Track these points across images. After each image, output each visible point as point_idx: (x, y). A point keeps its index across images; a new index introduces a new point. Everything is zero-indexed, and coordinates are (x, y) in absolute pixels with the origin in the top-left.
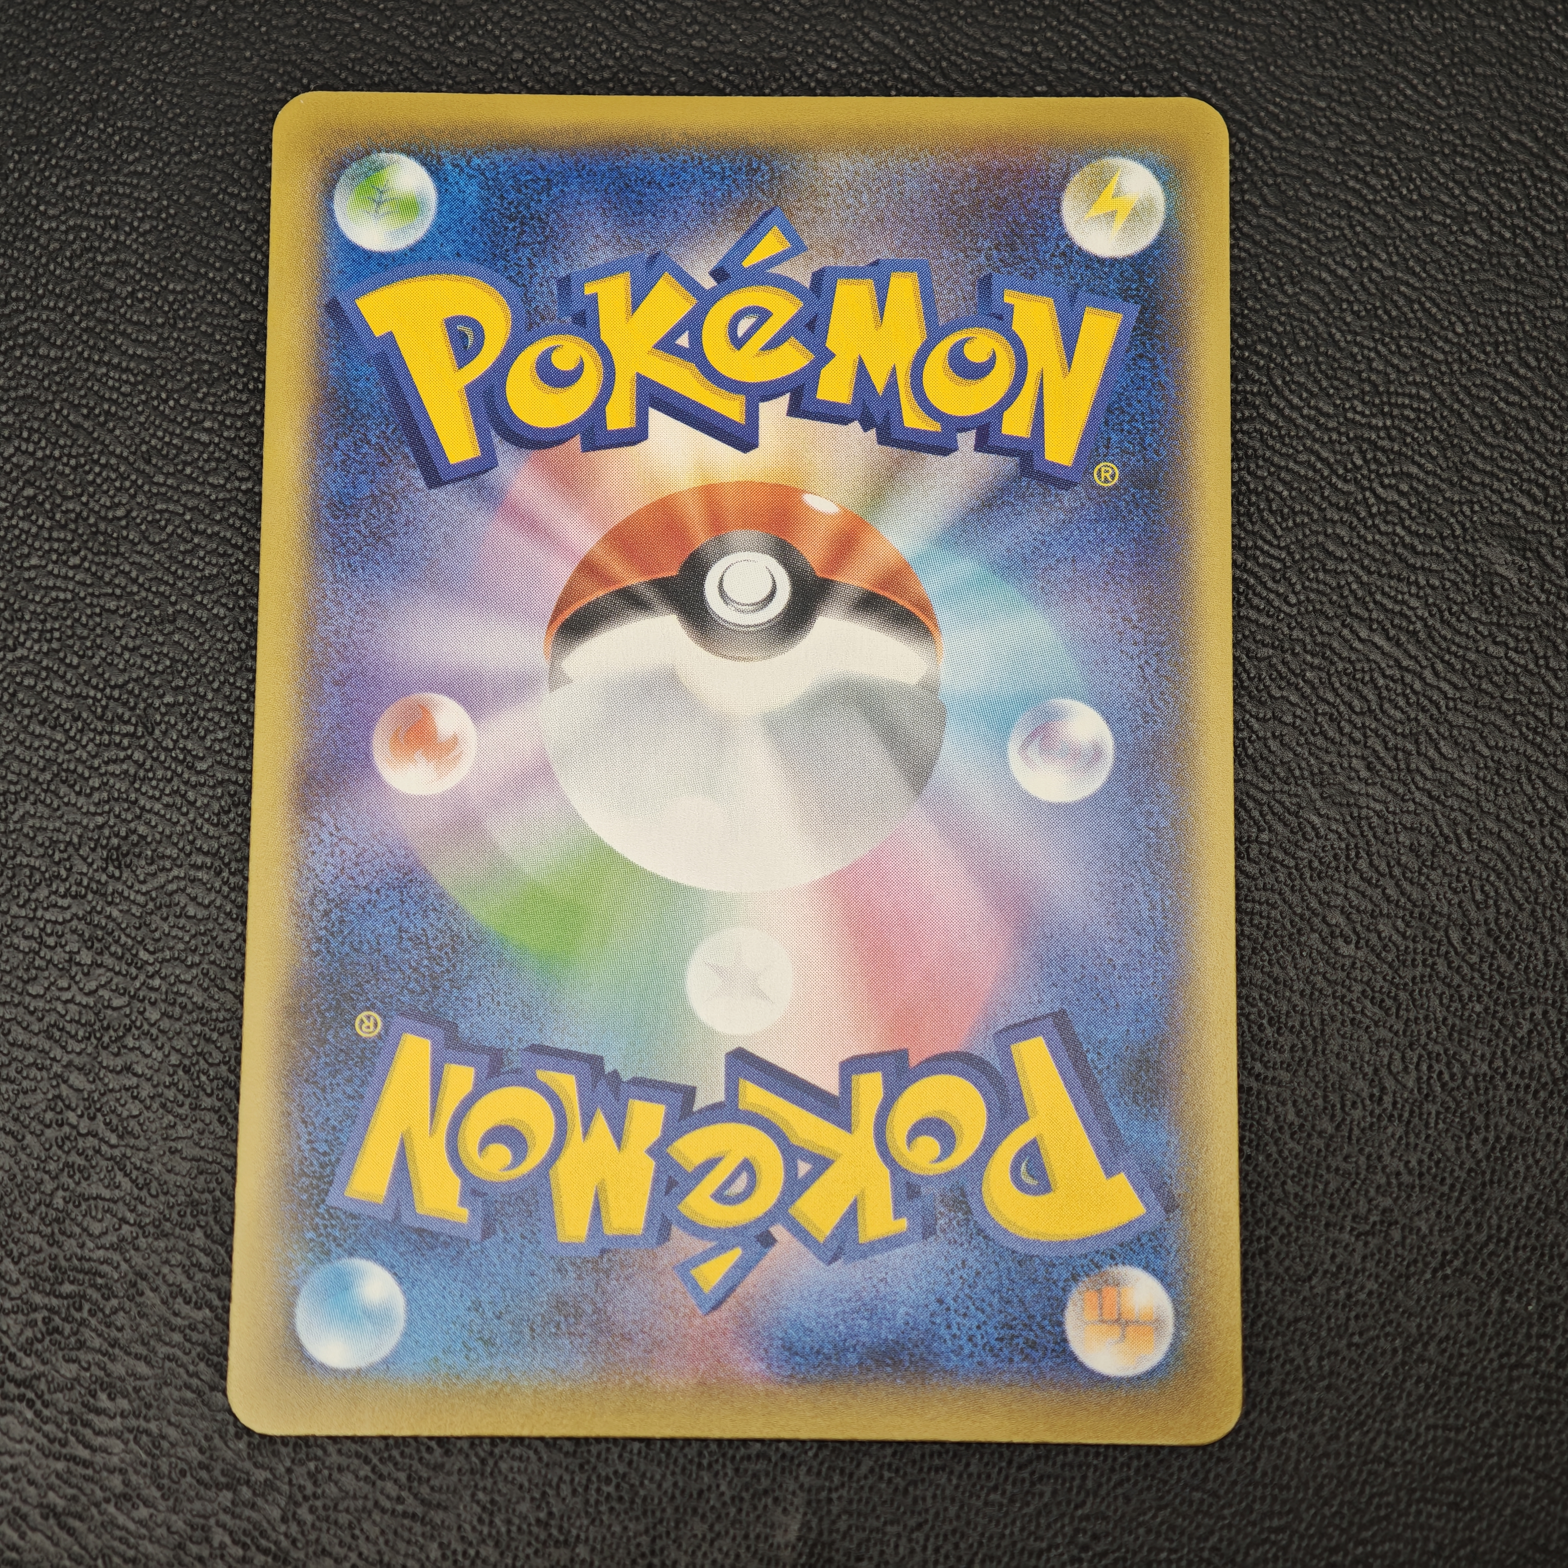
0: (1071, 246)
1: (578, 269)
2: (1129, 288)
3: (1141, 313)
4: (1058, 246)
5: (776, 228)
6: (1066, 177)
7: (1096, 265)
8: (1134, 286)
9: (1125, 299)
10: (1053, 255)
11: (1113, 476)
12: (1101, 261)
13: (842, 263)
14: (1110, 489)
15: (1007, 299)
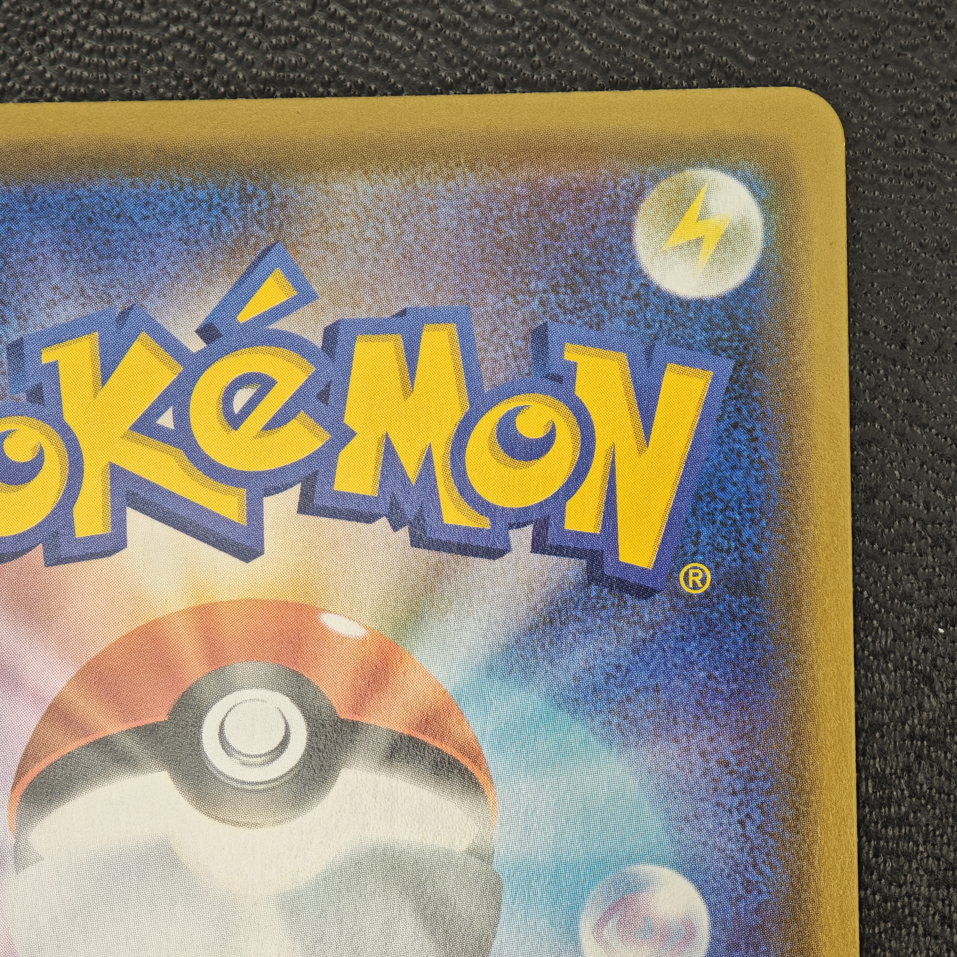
0: (647, 285)
1: (31, 331)
2: (720, 339)
3: (735, 369)
4: (630, 286)
5: (278, 271)
6: (640, 195)
7: (678, 309)
8: (725, 336)
9: (715, 353)
10: (624, 298)
11: (703, 581)
12: (685, 304)
13: (362, 314)
14: (699, 596)
15: (569, 356)
